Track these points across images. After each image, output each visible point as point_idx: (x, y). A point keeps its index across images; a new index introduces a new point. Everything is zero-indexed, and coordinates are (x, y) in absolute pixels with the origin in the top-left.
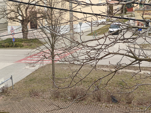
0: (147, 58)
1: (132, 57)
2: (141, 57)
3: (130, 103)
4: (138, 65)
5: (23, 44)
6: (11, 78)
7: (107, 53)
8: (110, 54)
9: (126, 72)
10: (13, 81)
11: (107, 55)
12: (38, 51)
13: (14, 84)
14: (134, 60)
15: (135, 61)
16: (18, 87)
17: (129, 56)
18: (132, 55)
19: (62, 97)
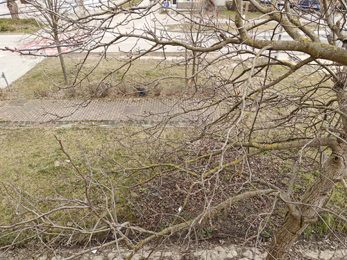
0: (171, 41)
1: (151, 40)
2: (164, 40)
3: (159, 95)
4: (161, 50)
5: (13, 26)
6: (3, 76)
7: (118, 35)
8: (121, 36)
9: (153, 59)
10: (8, 80)
11: (118, 38)
12: (35, 37)
13: (9, 83)
14: (155, 43)
15: (155, 46)
16: (16, 87)
17: (148, 39)
18: (152, 37)
19: (79, 94)
